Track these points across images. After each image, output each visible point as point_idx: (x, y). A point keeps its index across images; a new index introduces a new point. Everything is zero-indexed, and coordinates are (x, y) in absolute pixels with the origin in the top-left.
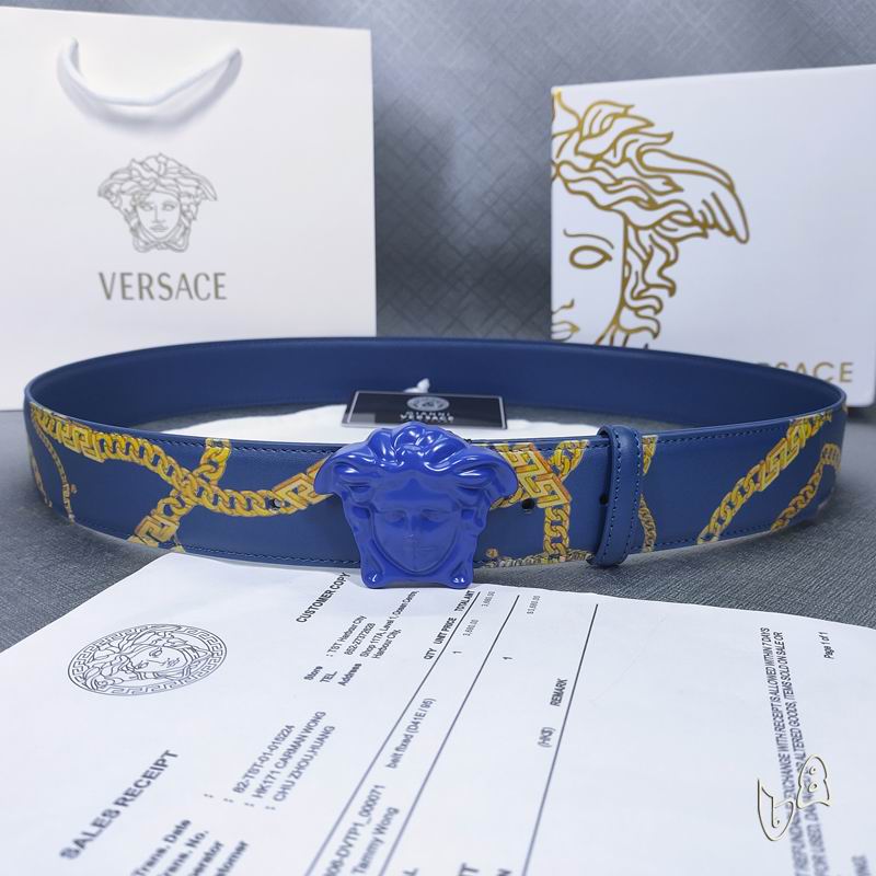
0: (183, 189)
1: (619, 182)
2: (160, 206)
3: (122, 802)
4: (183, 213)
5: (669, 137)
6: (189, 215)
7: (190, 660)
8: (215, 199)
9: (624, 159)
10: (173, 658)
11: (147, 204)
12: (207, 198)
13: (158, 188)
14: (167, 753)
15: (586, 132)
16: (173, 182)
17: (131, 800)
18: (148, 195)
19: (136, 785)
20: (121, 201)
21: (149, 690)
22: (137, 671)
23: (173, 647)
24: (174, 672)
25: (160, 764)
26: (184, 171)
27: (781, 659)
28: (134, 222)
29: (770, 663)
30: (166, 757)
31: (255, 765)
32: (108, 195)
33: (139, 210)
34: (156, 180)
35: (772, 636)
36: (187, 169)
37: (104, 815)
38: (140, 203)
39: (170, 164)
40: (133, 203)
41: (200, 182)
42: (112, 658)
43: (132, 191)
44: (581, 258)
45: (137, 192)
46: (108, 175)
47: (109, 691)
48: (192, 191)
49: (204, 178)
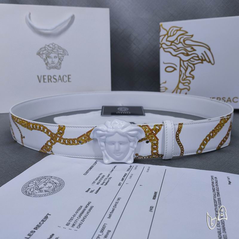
0: (59, 52)
1: (178, 48)
2: (53, 57)
3: (36, 228)
4: (59, 59)
5: (192, 36)
6: (61, 59)
7: (54, 186)
8: (68, 55)
9: (180, 42)
10: (50, 186)
11: (50, 57)
12: (66, 55)
13: (53, 52)
14: (48, 214)
15: (169, 35)
16: (56, 51)
17: (38, 228)
18: (50, 54)
19: (40, 223)
20: (43, 56)
21: (43, 196)
22: (40, 190)
23: (50, 182)
24: (50, 190)
25: (46, 217)
26: (60, 48)
27: (216, 185)
28: (46, 62)
29: (213, 186)
30: (48, 215)
31: (72, 218)
32: (39, 54)
33: (48, 58)
34: (52, 50)
35: (214, 178)
36: (60, 47)
37: (31, 232)
38: (48, 57)
39: (56, 46)
40: (46, 56)
41: (64, 50)
42: (33, 186)
43: (46, 53)
44: (168, 69)
45: (47, 54)
46: (39, 49)
47: (33, 196)
48: (62, 53)
49: (65, 50)
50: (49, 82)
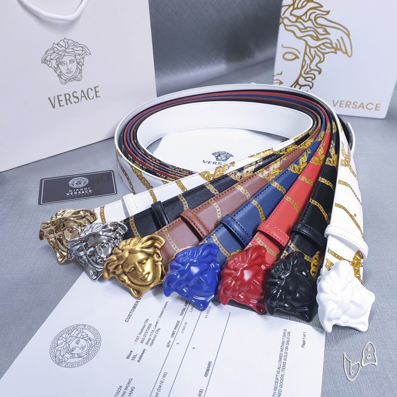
4: (78, 63)
5: (328, 12)
7: (89, 346)
12: (86, 54)
15: (296, 6)
18: (63, 58)
20: (52, 63)
22: (72, 353)
23: (83, 338)
24: (84, 354)
26: (76, 44)
28: (58, 72)
32: (46, 62)
34: (65, 51)
39: (70, 42)
40: (57, 63)
41: (83, 48)
42: (63, 344)
43: (56, 58)
48: (80, 52)
50: (67, 104)
